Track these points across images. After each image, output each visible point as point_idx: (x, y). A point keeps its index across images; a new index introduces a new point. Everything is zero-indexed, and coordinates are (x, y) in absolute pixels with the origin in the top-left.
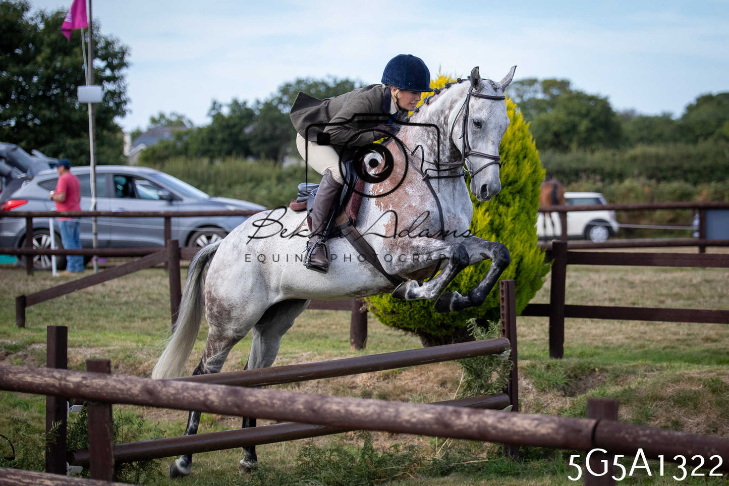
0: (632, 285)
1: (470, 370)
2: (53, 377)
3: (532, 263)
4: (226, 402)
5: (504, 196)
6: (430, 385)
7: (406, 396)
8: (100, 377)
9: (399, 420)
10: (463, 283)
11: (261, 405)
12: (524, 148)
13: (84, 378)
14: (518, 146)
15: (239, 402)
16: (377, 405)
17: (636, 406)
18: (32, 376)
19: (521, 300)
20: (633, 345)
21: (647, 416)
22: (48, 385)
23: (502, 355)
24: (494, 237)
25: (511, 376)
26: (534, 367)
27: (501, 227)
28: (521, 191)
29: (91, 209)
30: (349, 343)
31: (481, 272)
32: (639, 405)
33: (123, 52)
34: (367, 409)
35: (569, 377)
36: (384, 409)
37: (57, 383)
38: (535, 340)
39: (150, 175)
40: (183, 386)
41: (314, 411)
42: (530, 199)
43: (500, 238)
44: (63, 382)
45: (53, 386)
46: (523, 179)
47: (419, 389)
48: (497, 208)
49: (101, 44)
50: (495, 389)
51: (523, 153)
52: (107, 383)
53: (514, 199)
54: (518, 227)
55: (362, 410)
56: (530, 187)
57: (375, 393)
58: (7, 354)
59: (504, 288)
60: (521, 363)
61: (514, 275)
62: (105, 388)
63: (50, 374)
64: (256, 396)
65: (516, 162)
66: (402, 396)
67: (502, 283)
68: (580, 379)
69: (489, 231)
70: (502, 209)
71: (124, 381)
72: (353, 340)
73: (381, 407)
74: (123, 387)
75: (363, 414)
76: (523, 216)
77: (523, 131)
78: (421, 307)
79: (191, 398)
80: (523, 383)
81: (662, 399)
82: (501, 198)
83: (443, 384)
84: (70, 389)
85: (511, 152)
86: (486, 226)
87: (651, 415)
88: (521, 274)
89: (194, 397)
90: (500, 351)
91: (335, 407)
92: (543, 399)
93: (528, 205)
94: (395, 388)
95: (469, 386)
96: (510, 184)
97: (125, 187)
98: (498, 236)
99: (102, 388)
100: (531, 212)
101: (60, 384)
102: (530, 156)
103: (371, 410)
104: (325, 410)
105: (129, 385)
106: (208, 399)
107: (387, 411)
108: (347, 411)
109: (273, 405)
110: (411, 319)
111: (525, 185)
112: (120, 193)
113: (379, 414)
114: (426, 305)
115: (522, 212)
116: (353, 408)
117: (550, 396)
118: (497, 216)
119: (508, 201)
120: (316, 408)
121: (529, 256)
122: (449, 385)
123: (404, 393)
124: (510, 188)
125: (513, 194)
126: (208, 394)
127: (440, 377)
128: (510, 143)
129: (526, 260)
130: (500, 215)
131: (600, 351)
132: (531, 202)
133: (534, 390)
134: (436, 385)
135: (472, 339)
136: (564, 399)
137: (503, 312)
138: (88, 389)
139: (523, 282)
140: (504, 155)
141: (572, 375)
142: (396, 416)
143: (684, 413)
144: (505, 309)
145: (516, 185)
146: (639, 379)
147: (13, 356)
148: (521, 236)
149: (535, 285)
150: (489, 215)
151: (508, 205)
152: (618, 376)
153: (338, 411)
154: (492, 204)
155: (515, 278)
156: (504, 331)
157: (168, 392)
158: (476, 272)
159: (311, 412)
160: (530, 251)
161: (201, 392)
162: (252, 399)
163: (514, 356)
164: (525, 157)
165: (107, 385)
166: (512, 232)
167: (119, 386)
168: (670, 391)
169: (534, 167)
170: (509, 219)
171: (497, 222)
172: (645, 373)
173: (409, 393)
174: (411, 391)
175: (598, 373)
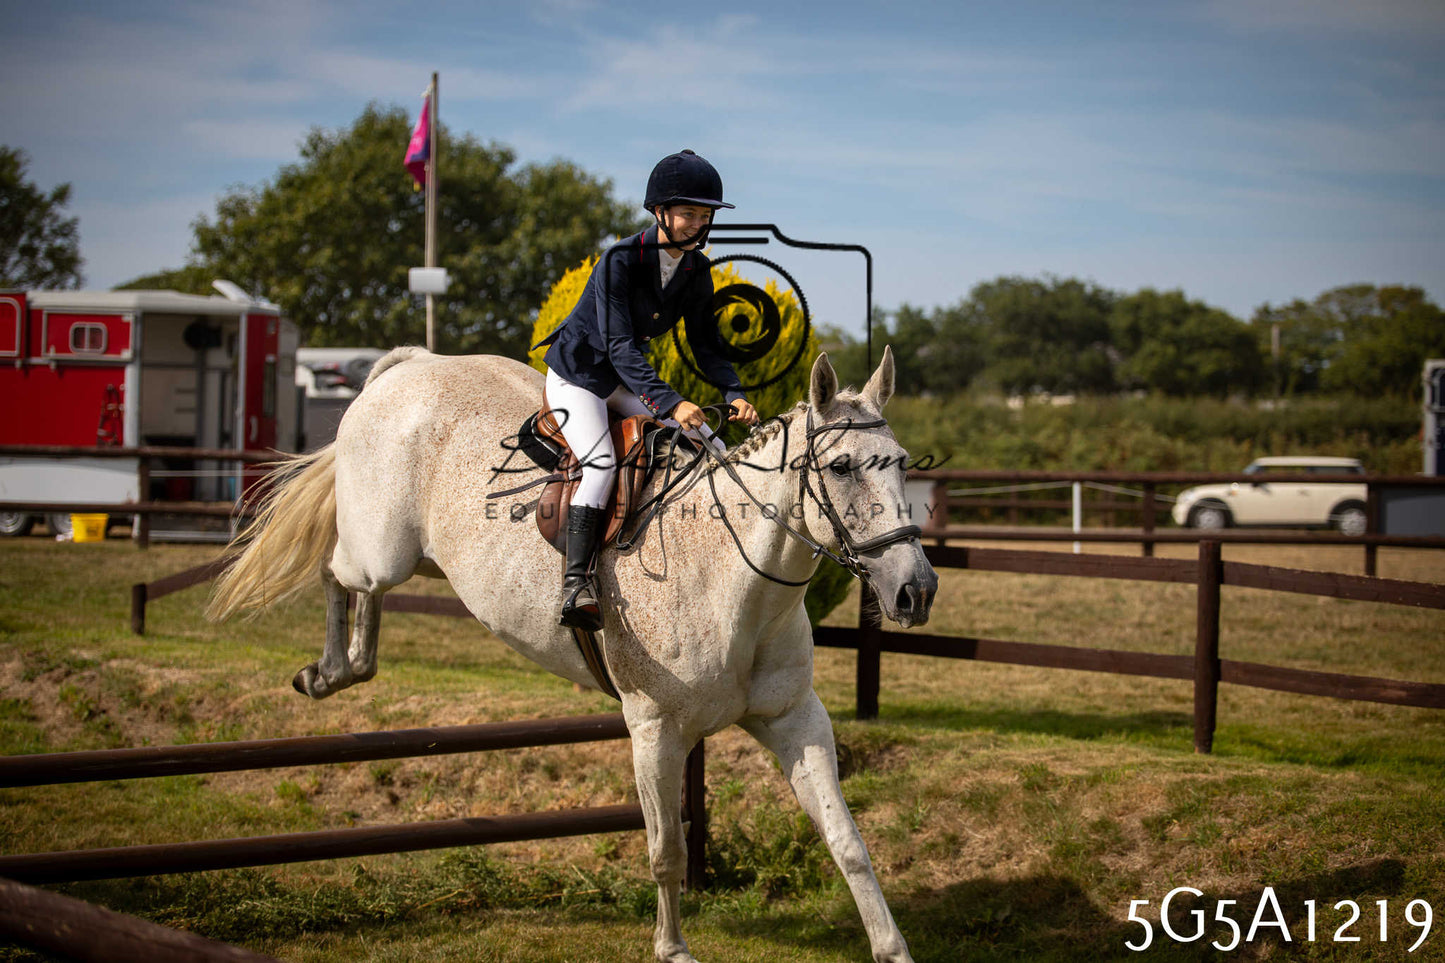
7: (586, 771)
21: (912, 825)
32: (911, 804)
49: (618, 214)
57: (543, 762)
58: (68, 674)
66: (580, 770)
81: (947, 796)
87: (922, 824)
123: (582, 766)
143: (974, 822)
147: (73, 679)
168: (965, 784)
173: (592, 765)
174: (595, 762)
175: (900, 747)
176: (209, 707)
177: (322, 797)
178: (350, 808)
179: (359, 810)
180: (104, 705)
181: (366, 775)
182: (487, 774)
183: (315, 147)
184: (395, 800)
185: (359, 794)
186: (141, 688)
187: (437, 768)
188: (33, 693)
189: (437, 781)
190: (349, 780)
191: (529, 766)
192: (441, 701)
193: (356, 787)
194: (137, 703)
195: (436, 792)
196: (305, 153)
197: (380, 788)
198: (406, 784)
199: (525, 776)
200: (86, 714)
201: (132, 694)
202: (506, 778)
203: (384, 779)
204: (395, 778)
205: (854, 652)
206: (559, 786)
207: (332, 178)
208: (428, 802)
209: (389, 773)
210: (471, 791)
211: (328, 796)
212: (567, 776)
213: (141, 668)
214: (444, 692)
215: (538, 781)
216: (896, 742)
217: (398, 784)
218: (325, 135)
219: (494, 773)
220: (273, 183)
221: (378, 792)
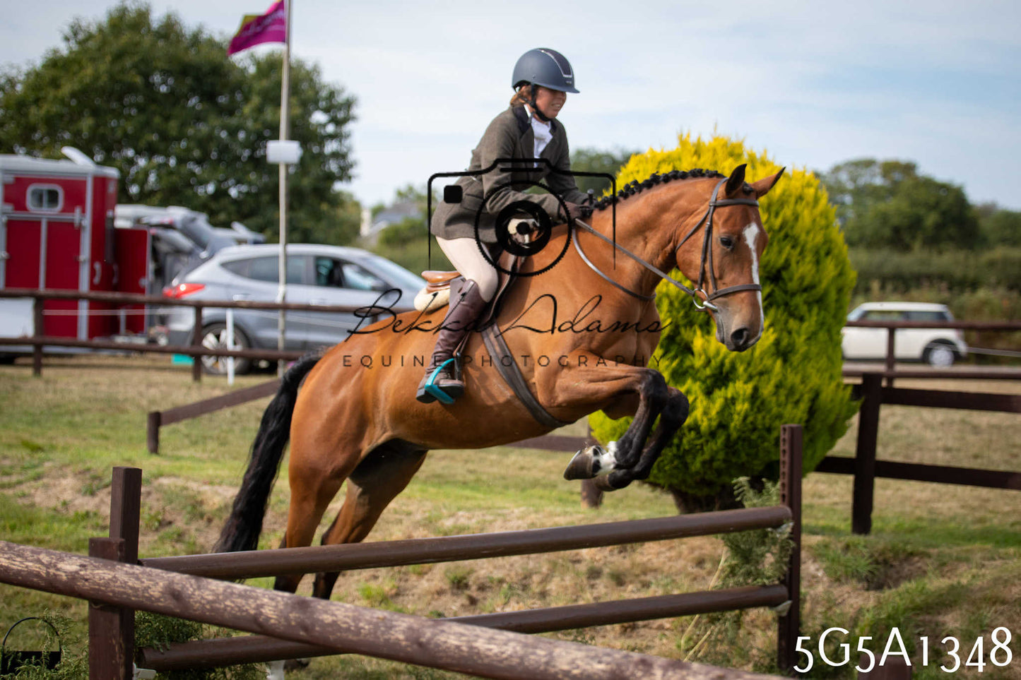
0: (976, 429)
1: (735, 548)
2: (39, 561)
3: (832, 400)
4: (287, 619)
5: (797, 307)
6: (681, 563)
7: (649, 578)
8: (105, 566)
9: (552, 670)
10: (732, 425)
11: (340, 629)
12: (828, 241)
13: (83, 566)
14: (819, 238)
15: (308, 622)
16: (520, 642)
17: (967, 610)
18: (8, 559)
19: (814, 452)
20: (969, 518)
21: (981, 626)
22: (30, 573)
23: (780, 530)
24: (779, 363)
25: (791, 562)
26: (826, 546)
27: (790, 348)
28: (821, 301)
29: (278, 300)
30: (578, 498)
31: (759, 411)
32: (972, 609)
33: (349, 104)
34: (504, 648)
35: (877, 562)
36: (530, 650)
37: (43, 572)
38: (836, 504)
39: (364, 259)
40: (226, 589)
41: (420, 645)
42: (833, 311)
43: (788, 364)
44: (52, 571)
45: (38, 575)
46: (824, 285)
47: (666, 568)
48: (786, 322)
49: (324, 94)
50: (768, 578)
51: (825, 248)
52: (115, 577)
53: (810, 311)
54: (814, 350)
55: (495, 649)
56: (833, 295)
57: (606, 570)
59: (787, 436)
60: (807, 540)
61: (805, 417)
62: (112, 584)
63: (36, 557)
64: (333, 615)
65: (814, 260)
66: (643, 578)
67: (784, 429)
68: (892, 566)
69: (773, 355)
70: (793, 324)
71: (140, 576)
72: (585, 494)
73: (526, 645)
74: (137, 585)
75: (496, 655)
76: (822, 336)
77: (827, 218)
78: (674, 455)
79: (237, 609)
80: (810, 568)
81: (1004, 602)
82: (792, 309)
83: (700, 563)
84: (61, 581)
85: (809, 246)
86: (769, 347)
87: (988, 625)
88: (816, 416)
89: (240, 610)
90: (777, 524)
91: (453, 641)
92: (837, 591)
93: (830, 320)
94: (633, 565)
95: (732, 571)
96: (805, 290)
97: (331, 273)
98: (785, 361)
99: (107, 584)
100: (834, 332)
101: (48, 573)
102: (836, 252)
103: (509, 650)
104: (438, 645)
105: (147, 583)
106: (261, 613)
107: (534, 653)
108: (471, 648)
109: (358, 631)
110: (659, 471)
111: (826, 293)
112: (323, 280)
113: (522, 658)
114: (681, 453)
115: (821, 328)
116: (481, 645)
117: (846, 588)
118: (785, 334)
119: (802, 313)
120: (423, 640)
121: (828, 392)
122: (708, 566)
123: (645, 573)
124: (805, 295)
125: (809, 304)
126: (262, 606)
127: (697, 553)
128: (808, 233)
129: (823, 396)
130: (790, 333)
131: (924, 524)
132: (835, 317)
133: (825, 579)
134: (689, 564)
135: (740, 505)
136: (866, 594)
137: (784, 469)
138: (87, 584)
139: (818, 426)
140: (798, 250)
141: (881, 559)
142: (547, 663)
144: (787, 466)
145: (814, 292)
146: (974, 571)
148: (818, 363)
149: (835, 432)
150: (773, 333)
151: (802, 319)
152: (944, 564)
153: (458, 647)
154: (779, 316)
155: (808, 421)
156: (783, 496)
157: (203, 598)
158: (752, 409)
159: (415, 647)
160: (829, 384)
161: (251, 601)
162: (328, 618)
163: (796, 534)
164: (828, 253)
165: (115, 579)
166: (806, 357)
167: (132, 582)
169: (839, 268)
170: (803, 338)
171: (784, 342)
172: (983, 562)
173: (652, 574)
174: (655, 570)
175: (916, 559)
176: (273, 520)
177: (401, 598)
178: (431, 608)
179: (441, 610)
180: (169, 517)
181: (442, 580)
182: (556, 580)
183: (75, 34)
184: (473, 601)
185: (436, 596)
186: (201, 503)
187: (508, 575)
188: (98, 506)
189: (510, 588)
190: (425, 584)
191: (594, 574)
192: (489, 518)
193: (433, 590)
194: (202, 516)
195: (513, 595)
196: (67, 39)
197: (455, 591)
198: (482, 588)
199: (592, 582)
200: (157, 524)
201: (194, 507)
202: (576, 584)
203: (459, 584)
204: (470, 583)
205: (851, 478)
206: (625, 591)
207: (93, 60)
208: (506, 604)
209: (465, 578)
210: (543, 595)
211: (406, 598)
212: (631, 582)
213: (194, 486)
214: (480, 508)
215: (606, 587)
216: (912, 554)
217: (474, 588)
218: (84, 24)
219: (563, 580)
220: (38, 63)
221: (453, 594)
